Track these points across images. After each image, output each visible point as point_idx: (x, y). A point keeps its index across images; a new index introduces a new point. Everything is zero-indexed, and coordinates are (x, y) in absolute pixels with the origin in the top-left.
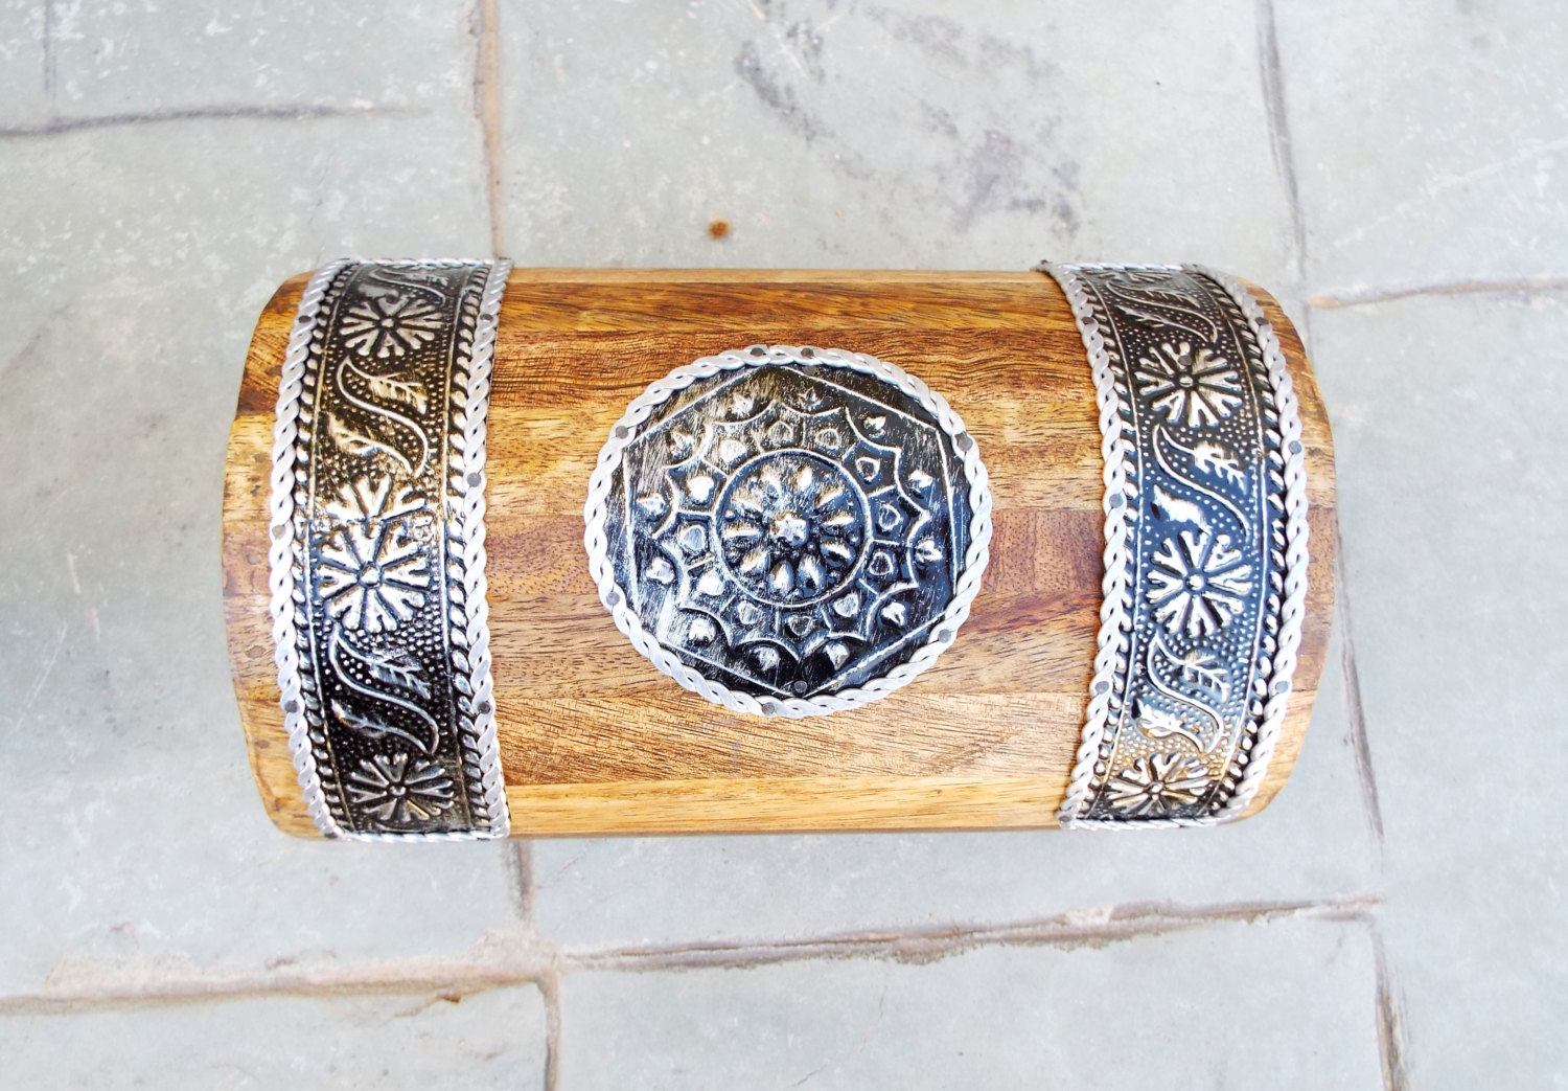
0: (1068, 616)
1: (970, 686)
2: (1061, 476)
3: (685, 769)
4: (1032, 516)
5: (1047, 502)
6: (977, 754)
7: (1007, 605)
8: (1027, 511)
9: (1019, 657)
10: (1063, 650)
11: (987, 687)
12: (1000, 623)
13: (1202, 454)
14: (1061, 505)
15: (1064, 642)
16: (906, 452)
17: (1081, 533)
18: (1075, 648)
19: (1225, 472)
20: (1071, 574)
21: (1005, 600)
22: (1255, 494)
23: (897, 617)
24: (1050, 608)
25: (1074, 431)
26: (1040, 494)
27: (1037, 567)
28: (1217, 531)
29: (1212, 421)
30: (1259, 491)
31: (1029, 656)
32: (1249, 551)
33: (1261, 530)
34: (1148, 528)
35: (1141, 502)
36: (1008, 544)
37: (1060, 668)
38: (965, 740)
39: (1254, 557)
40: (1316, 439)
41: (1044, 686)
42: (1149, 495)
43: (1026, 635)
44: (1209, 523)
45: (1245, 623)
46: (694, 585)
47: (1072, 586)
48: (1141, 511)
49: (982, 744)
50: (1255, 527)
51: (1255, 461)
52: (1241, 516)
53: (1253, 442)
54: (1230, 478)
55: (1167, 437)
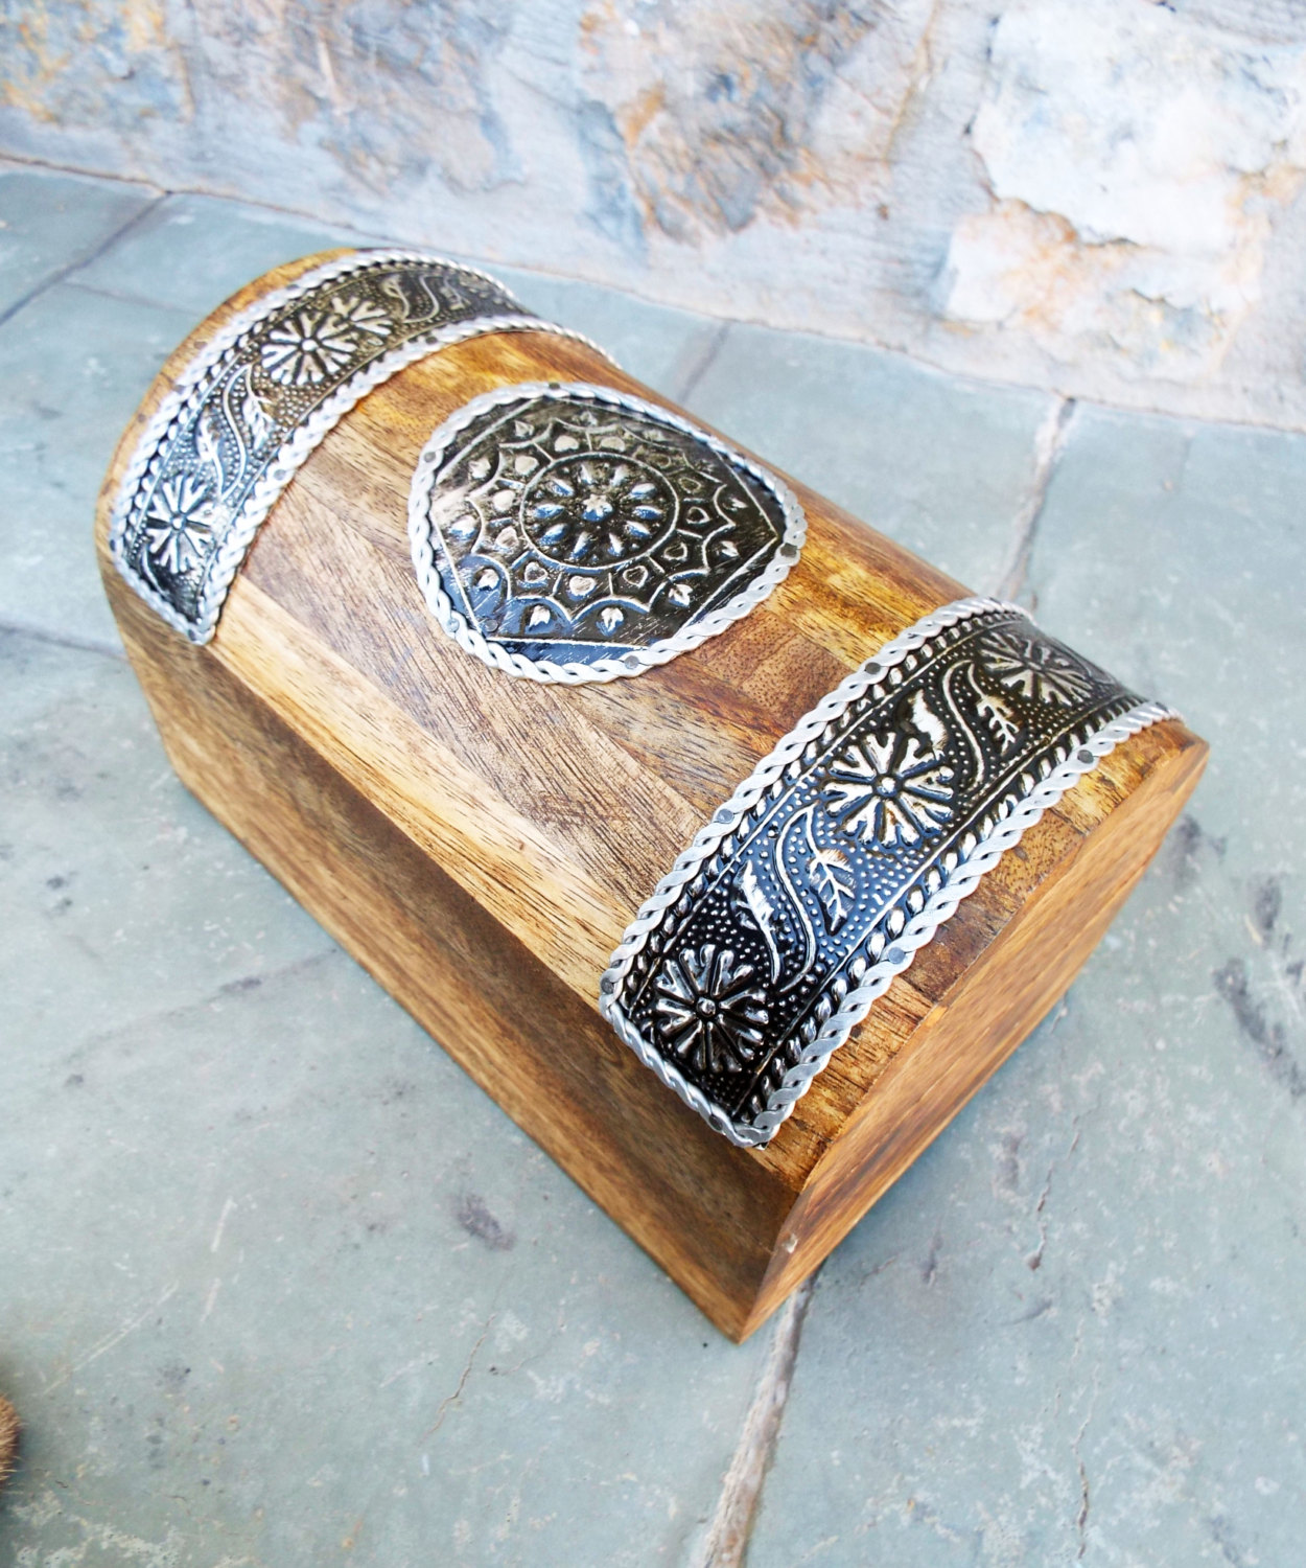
0: (749, 731)
1: (617, 734)
2: (846, 627)
4: (792, 633)
5: (815, 634)
6: (577, 820)
7: (706, 682)
8: (791, 627)
9: (678, 734)
10: (721, 757)
11: (631, 745)
12: (687, 693)
13: (986, 703)
14: (825, 644)
15: (727, 751)
16: (737, 529)
17: (821, 675)
18: (732, 764)
19: (998, 726)
20: (782, 698)
21: (707, 677)
22: (1011, 763)
23: (610, 621)
24: (740, 712)
25: (892, 615)
26: (814, 625)
27: (758, 672)
28: (946, 761)
29: (1027, 692)
30: (1017, 764)
31: (688, 741)
32: (964, 800)
33: (989, 792)
34: (884, 713)
35: (897, 691)
36: (751, 637)
37: (705, 775)
38: (578, 793)
39: (963, 808)
40: (1119, 776)
41: (679, 783)
42: (910, 692)
43: (701, 720)
44: (946, 750)
45: (906, 860)
46: (492, 493)
47: (774, 708)
48: (890, 696)
49: (589, 811)
50: (987, 786)
51: (1036, 743)
52: (981, 767)
53: (1050, 731)
54: (999, 734)
55: (970, 672)
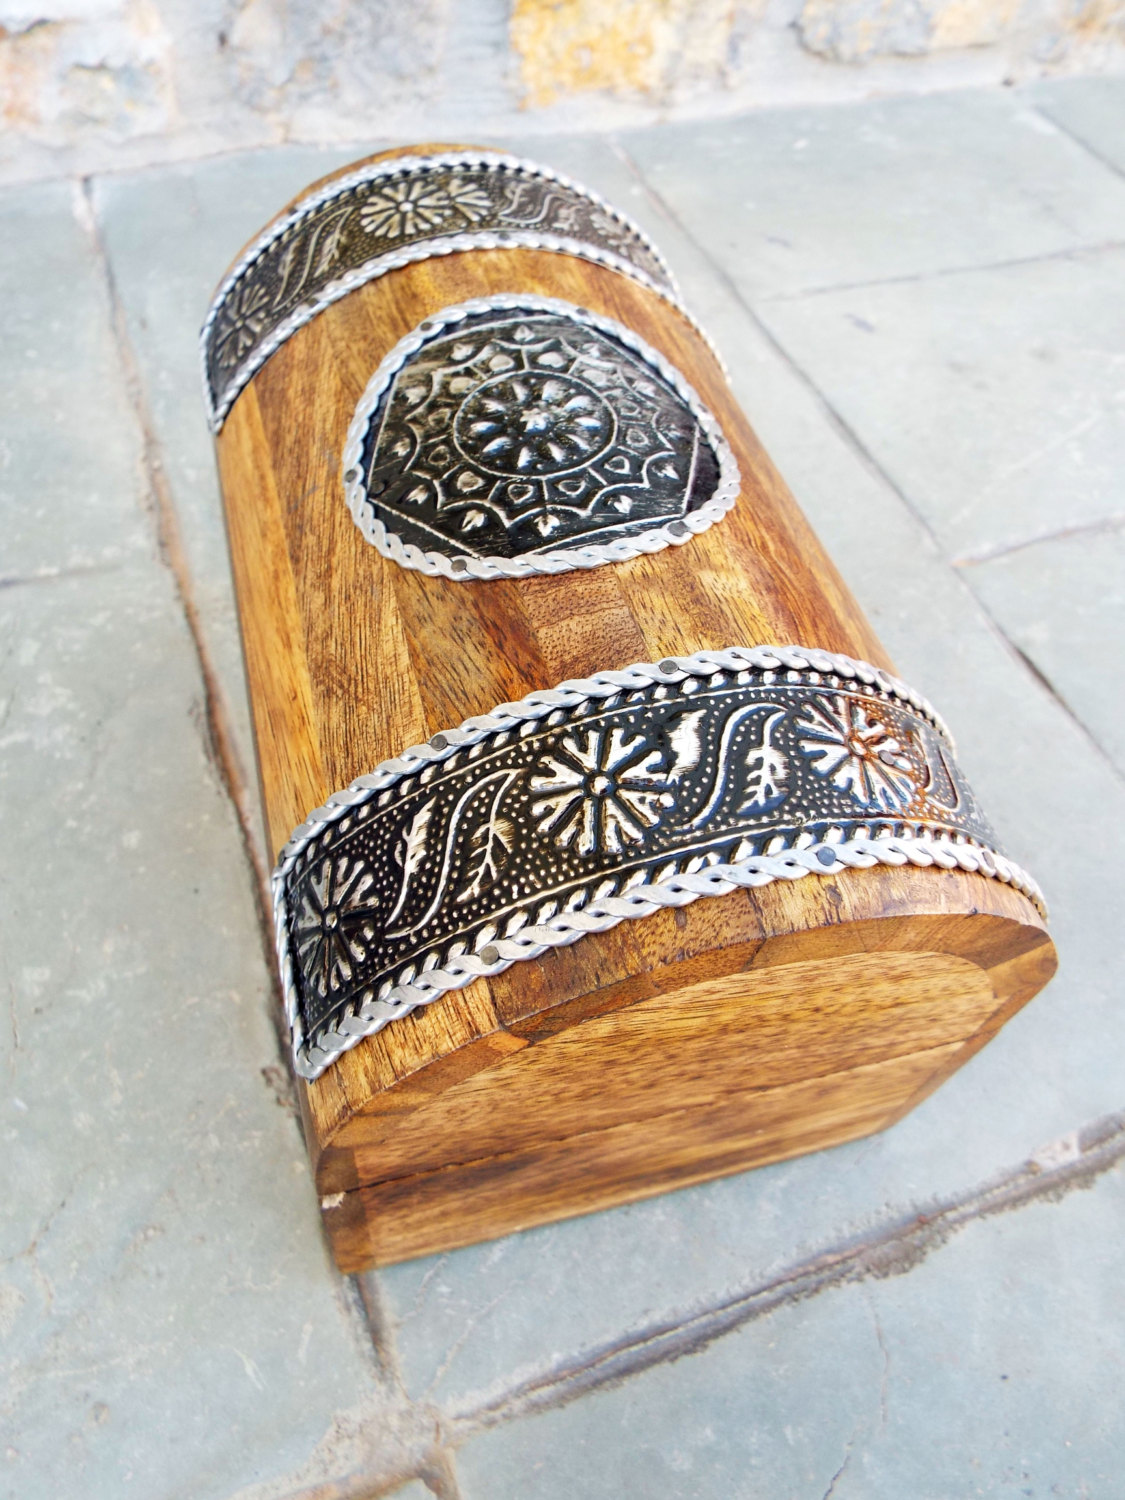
0: (516, 674)
1: (411, 624)
2: (679, 620)
3: (284, 475)
4: (622, 602)
5: (642, 613)
6: (340, 692)
7: (511, 612)
8: (626, 597)
9: (456, 650)
10: (475, 687)
11: (416, 642)
12: (489, 615)
13: (769, 758)
14: (644, 627)
15: (484, 684)
16: (648, 491)
17: (618, 652)
18: (481, 698)
19: (757, 781)
20: (567, 658)
21: (516, 608)
22: (742, 824)
23: (469, 522)
24: (520, 652)
25: (738, 631)
26: (649, 605)
27: (564, 623)
28: (675, 789)
29: (822, 766)
30: (748, 828)
31: (460, 659)
32: (663, 835)
33: (695, 840)
34: (650, 715)
35: (679, 700)
36: (580, 589)
37: (453, 697)
38: (354, 668)
39: (656, 842)
40: (855, 896)
41: (429, 695)
42: (691, 707)
43: (482, 645)
44: (683, 778)
45: (565, 867)
47: (553, 664)
48: (668, 702)
49: (352, 689)
50: (698, 834)
51: (787, 817)
52: (706, 812)
53: (812, 813)
54: (750, 789)
55: (774, 718)
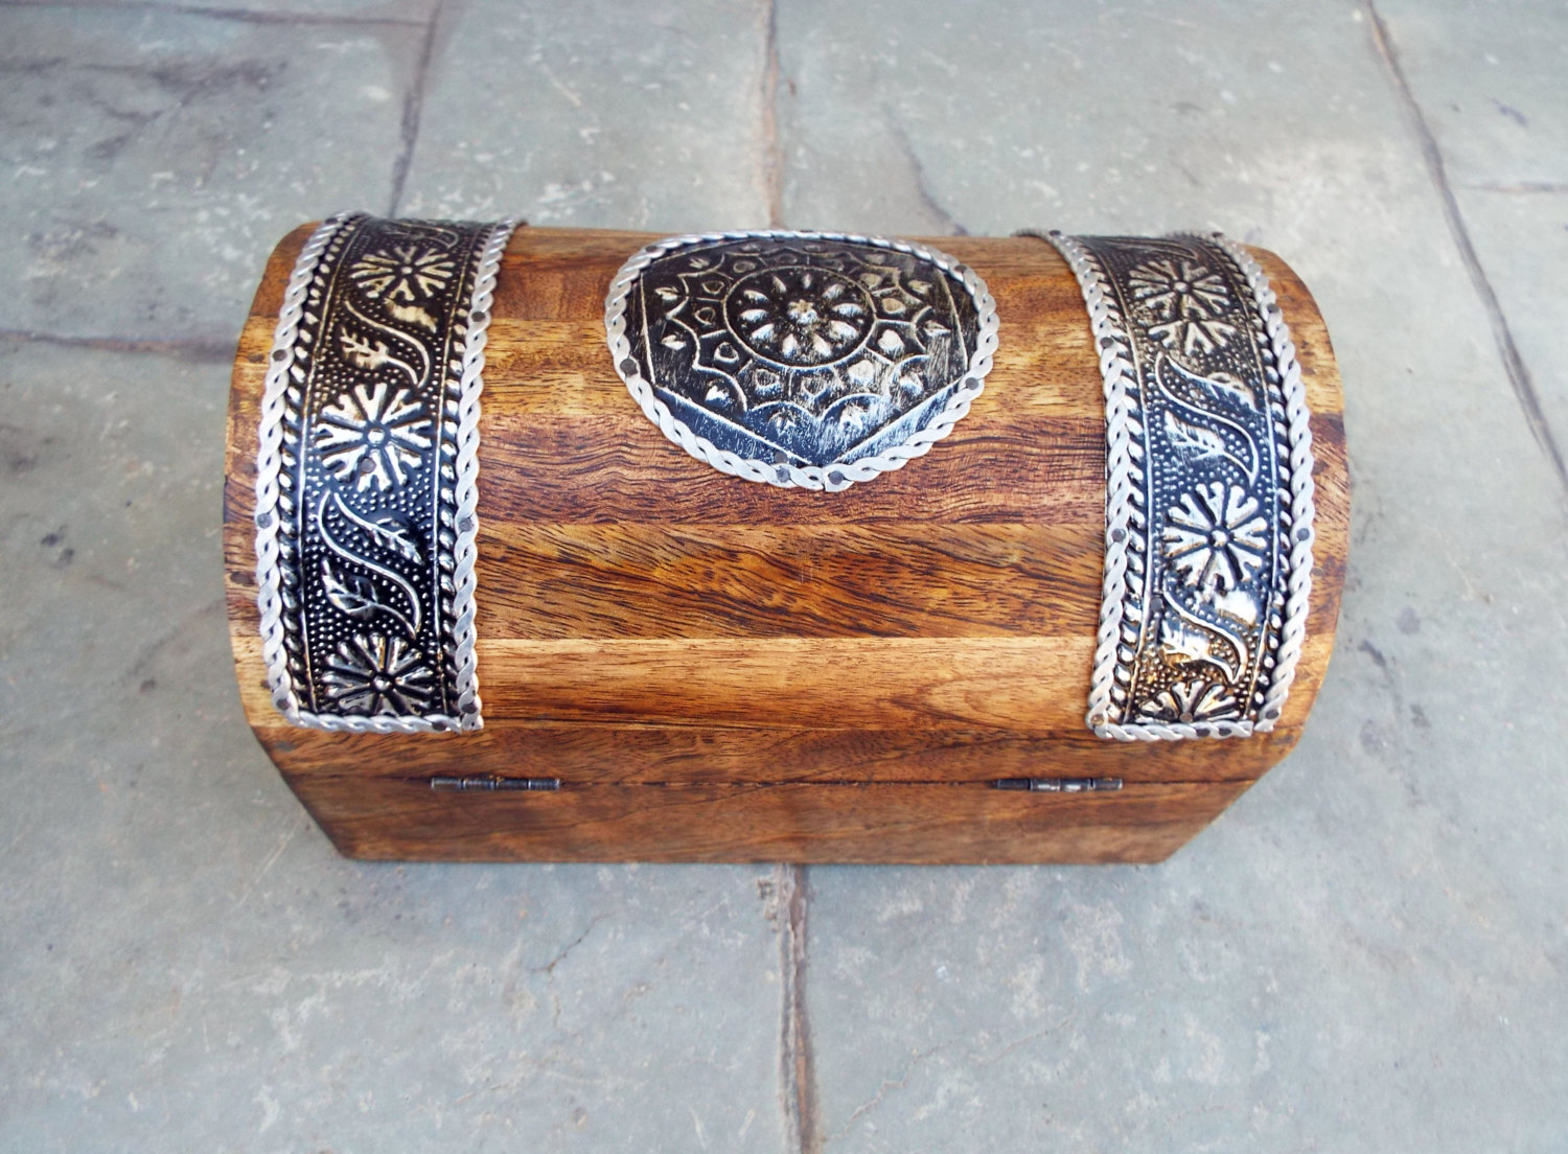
2: (530, 344)
4: (564, 316)
5: (547, 325)
8: (568, 319)
9: (579, 247)
10: (538, 248)
13: (381, 356)
14: (532, 323)
16: (688, 366)
17: (515, 304)
19: (360, 342)
20: (528, 280)
21: (591, 270)
22: (332, 324)
23: (697, 261)
24: (549, 265)
25: (510, 383)
26: (553, 331)
27: (561, 285)
28: (378, 300)
29: (360, 390)
30: (327, 326)
32: (348, 287)
33: (333, 299)
34: (447, 304)
35: (451, 321)
36: (590, 298)
39: (345, 283)
40: (251, 373)
41: (554, 238)
42: (442, 326)
43: (573, 254)
44: (385, 306)
45: (363, 250)
46: (888, 279)
47: (528, 274)
48: (453, 314)
50: (338, 301)
51: (324, 350)
52: (350, 308)
53: (322, 368)
54: (354, 336)
55: (413, 374)
